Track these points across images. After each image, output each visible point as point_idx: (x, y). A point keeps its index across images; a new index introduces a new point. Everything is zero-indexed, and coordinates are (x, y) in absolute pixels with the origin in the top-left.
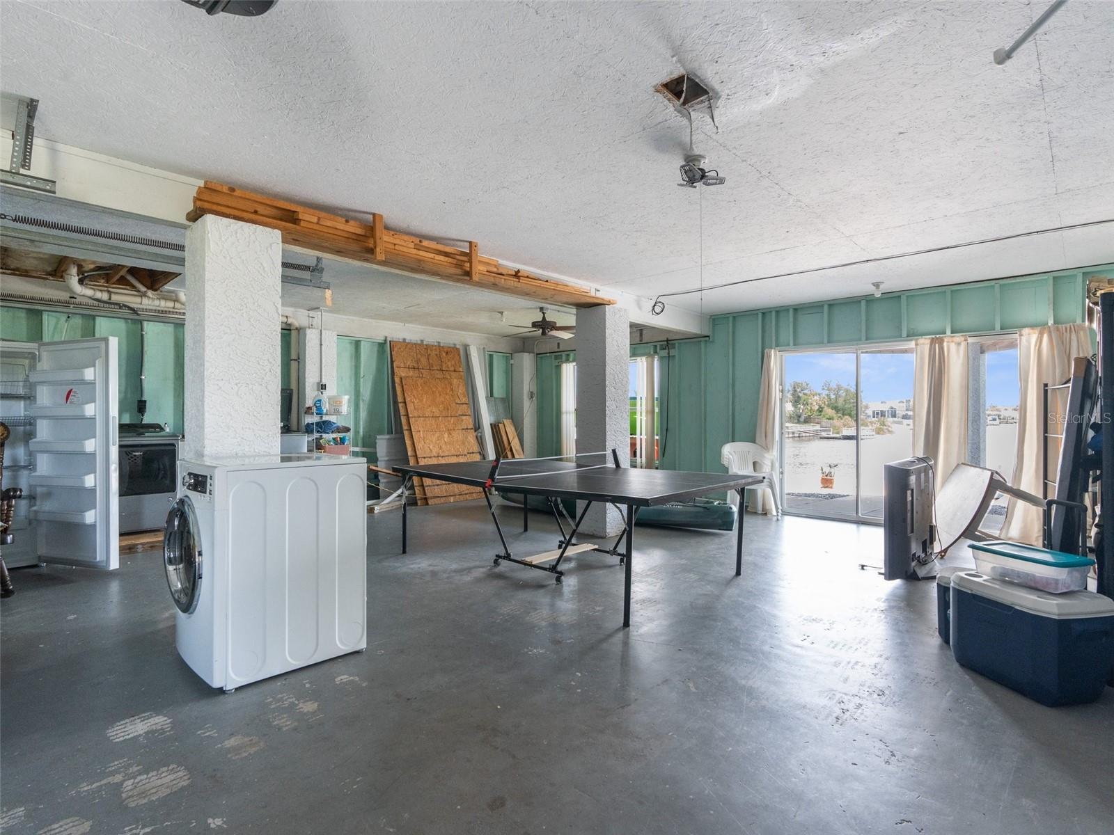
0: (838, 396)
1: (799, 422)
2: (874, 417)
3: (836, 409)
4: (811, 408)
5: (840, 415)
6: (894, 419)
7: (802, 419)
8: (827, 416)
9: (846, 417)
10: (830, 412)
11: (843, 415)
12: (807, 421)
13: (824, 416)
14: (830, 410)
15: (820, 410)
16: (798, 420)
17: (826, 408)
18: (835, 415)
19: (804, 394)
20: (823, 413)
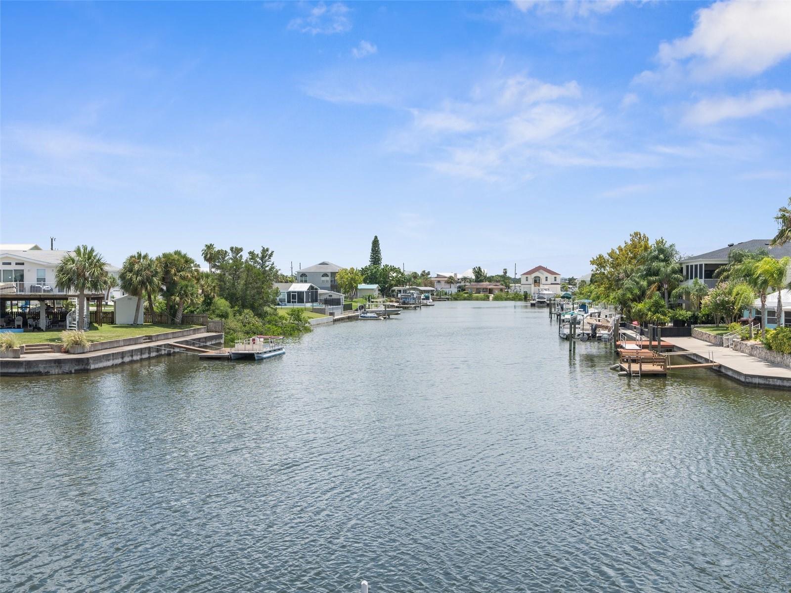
0: (236, 277)
1: (173, 324)
2: (289, 302)
3: (232, 299)
4: (192, 300)
5: (236, 308)
6: (315, 304)
7: (178, 320)
8: (217, 312)
9: (246, 311)
10: (222, 303)
11: (244, 306)
12: (187, 321)
13: (214, 312)
14: (223, 301)
15: (208, 302)
16: (173, 320)
17: (216, 299)
18: (229, 310)
19: (183, 278)
20: (212, 308)
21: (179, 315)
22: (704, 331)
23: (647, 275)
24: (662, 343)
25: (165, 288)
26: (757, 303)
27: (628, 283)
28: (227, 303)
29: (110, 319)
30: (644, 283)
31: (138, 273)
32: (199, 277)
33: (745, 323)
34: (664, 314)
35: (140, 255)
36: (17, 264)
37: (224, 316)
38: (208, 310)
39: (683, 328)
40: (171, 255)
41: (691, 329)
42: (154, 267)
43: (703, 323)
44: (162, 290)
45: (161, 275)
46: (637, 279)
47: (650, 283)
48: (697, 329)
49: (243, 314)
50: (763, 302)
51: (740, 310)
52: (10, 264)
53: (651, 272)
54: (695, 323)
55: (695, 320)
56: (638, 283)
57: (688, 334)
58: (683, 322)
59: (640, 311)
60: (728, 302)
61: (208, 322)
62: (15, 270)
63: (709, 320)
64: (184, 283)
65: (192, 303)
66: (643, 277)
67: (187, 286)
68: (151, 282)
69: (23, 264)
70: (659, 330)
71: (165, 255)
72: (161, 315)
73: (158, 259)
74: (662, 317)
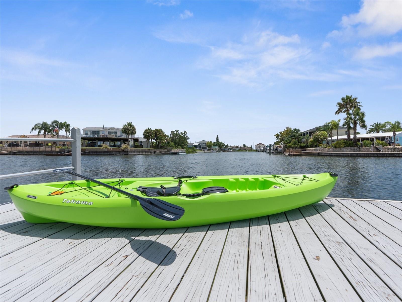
21: (160, 146)
23: (291, 137)
25: (156, 138)
27: (286, 139)
28: (174, 144)
29: (141, 146)
30: (291, 139)
31: (148, 133)
32: (166, 136)
35: (148, 128)
36: (115, 130)
37: (173, 147)
38: (168, 145)
40: (158, 129)
42: (152, 131)
44: (155, 139)
45: (154, 134)
46: (288, 138)
47: (292, 139)
49: (178, 147)
52: (113, 130)
53: (292, 136)
56: (288, 139)
61: (167, 148)
62: (115, 132)
64: (161, 137)
65: (163, 143)
66: (290, 137)
67: (161, 138)
68: (151, 136)
69: (117, 130)
71: (155, 129)
72: (155, 146)
73: (154, 130)
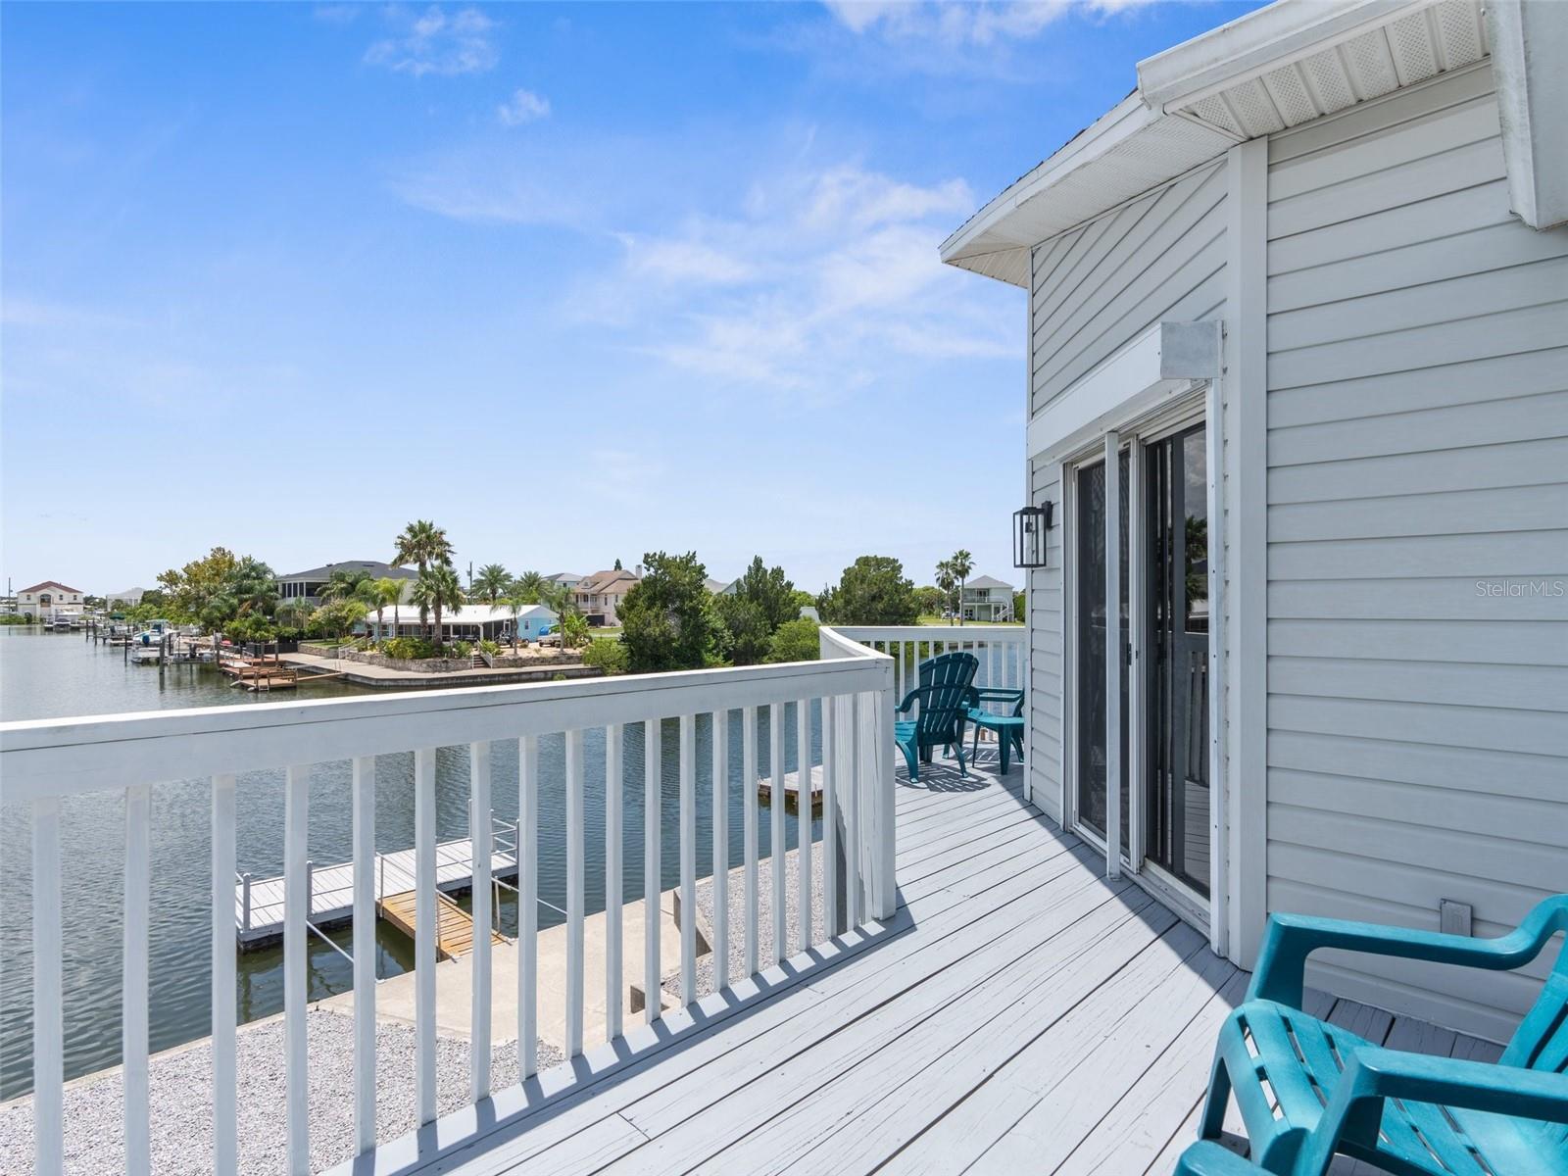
22: (313, 646)
23: (236, 593)
24: (265, 660)
26: (373, 616)
33: (358, 636)
34: (268, 631)
39: (289, 644)
41: (296, 645)
43: (309, 638)
48: (304, 645)
50: (380, 613)
51: (352, 624)
53: (242, 590)
54: (301, 639)
55: (301, 636)
57: (294, 649)
58: (289, 638)
59: (236, 629)
60: (340, 618)
63: (316, 635)
66: (233, 597)
70: (263, 649)
74: (266, 634)
